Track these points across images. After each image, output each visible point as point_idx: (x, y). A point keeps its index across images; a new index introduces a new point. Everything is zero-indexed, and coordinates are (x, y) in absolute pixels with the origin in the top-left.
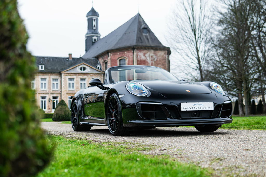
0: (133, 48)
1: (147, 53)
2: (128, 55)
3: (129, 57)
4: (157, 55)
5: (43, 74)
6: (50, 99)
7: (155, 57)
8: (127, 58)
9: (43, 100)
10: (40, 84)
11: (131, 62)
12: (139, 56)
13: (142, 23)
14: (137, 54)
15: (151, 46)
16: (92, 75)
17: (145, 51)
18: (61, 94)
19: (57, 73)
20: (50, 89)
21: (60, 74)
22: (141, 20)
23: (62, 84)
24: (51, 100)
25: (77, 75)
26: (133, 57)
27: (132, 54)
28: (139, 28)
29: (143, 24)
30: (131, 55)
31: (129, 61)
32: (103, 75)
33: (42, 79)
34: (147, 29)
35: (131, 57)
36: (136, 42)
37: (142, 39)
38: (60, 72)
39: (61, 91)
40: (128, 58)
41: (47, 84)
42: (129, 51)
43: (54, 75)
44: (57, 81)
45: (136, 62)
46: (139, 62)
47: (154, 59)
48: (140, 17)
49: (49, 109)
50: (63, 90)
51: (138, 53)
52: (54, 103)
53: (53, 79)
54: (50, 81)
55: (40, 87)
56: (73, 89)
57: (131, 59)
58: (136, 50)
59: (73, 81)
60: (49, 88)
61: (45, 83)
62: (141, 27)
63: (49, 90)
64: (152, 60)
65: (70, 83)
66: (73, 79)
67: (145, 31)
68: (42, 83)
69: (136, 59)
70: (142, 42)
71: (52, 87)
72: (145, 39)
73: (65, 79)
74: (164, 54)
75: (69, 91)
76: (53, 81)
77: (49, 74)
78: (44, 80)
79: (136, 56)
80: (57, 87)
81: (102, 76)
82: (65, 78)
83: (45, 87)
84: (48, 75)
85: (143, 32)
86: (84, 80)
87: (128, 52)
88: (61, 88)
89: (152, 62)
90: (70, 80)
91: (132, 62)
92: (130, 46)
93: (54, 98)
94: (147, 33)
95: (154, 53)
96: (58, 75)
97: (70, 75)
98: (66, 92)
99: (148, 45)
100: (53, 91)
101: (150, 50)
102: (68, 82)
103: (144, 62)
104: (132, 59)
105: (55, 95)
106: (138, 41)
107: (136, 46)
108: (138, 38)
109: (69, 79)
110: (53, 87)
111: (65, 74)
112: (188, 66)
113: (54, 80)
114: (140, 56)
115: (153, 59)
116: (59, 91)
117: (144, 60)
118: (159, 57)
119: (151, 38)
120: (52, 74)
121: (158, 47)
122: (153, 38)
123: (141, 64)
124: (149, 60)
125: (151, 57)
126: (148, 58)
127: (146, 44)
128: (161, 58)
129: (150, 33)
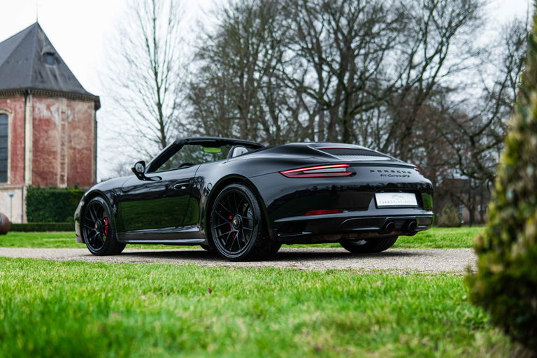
0: (25, 93)
1: (54, 104)
2: (13, 106)
3: (15, 111)
4: (73, 109)
7: (69, 112)
8: (11, 113)
11: (20, 120)
12: (36, 110)
13: (44, 44)
14: (33, 105)
15: (63, 92)
17: (50, 101)
22: (42, 38)
26: (25, 111)
27: (23, 105)
28: (38, 52)
29: (47, 45)
30: (21, 107)
31: (15, 118)
34: (53, 56)
35: (20, 111)
36: (32, 81)
37: (44, 75)
40: (13, 112)
42: (17, 99)
45: (32, 121)
46: (36, 122)
47: (68, 117)
48: (39, 30)
51: (35, 104)
57: (20, 115)
58: (31, 96)
62: (41, 51)
64: (63, 120)
67: (50, 59)
69: (30, 116)
70: (43, 82)
72: (50, 76)
74: (89, 108)
79: (31, 109)
85: (46, 61)
87: (15, 101)
89: (63, 123)
91: (23, 121)
92: (18, 87)
94: (53, 64)
95: (68, 106)
99: (56, 88)
101: (60, 99)
103: (47, 123)
104: (23, 116)
106: (36, 78)
107: (31, 89)
108: (36, 72)
112: (140, 134)
114: (39, 109)
115: (64, 116)
117: (48, 118)
118: (77, 113)
119: (62, 75)
121: (78, 95)
122: (66, 75)
123: (41, 125)
124: (57, 119)
125: (62, 112)
126: (56, 115)
127: (52, 85)
128: (81, 116)
129: (61, 65)
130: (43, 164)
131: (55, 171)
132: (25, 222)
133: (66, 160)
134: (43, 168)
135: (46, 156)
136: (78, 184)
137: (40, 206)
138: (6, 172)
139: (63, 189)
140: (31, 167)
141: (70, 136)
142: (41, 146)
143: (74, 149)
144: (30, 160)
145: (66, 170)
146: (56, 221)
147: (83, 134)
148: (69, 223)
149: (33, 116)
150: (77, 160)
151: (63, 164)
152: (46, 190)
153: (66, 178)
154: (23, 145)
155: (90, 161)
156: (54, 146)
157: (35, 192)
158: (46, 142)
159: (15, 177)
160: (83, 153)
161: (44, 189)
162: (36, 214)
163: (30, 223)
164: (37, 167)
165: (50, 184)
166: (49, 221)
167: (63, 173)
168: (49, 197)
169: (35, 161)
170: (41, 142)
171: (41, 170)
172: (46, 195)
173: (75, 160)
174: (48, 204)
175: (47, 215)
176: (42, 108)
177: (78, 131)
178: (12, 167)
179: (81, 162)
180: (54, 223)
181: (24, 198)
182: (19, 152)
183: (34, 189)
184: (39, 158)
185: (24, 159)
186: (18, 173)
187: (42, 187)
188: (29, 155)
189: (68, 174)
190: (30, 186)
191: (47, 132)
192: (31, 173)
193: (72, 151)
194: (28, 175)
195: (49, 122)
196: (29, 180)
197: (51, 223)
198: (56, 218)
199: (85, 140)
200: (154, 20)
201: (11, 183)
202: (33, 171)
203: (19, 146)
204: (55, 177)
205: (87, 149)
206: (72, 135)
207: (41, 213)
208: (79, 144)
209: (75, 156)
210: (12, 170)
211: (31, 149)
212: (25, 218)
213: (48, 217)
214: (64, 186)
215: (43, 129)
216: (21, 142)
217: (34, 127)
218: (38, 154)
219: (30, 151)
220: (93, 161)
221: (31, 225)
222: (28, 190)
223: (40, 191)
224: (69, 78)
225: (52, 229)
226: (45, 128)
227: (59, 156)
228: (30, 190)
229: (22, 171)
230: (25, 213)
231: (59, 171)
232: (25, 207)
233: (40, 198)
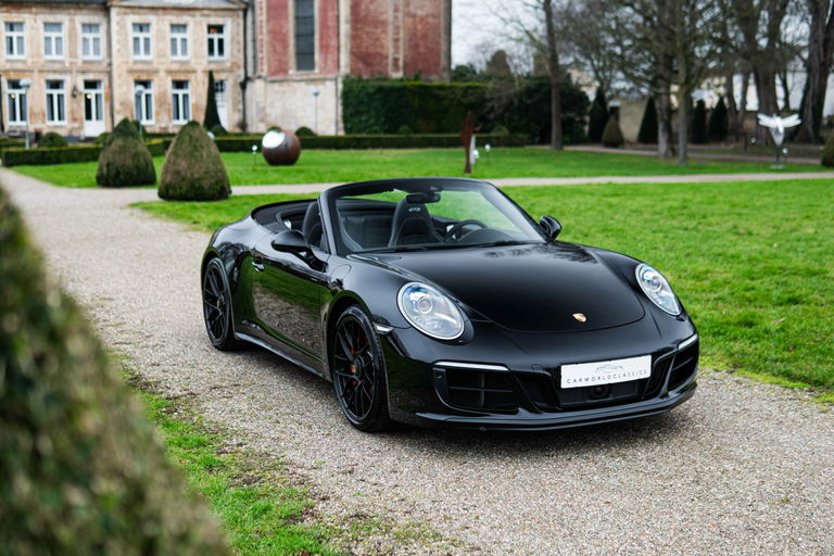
5: (51, 8)
6: (75, 89)
9: (55, 92)
10: (42, 42)
16: (206, 12)
18: (110, 74)
19: (95, 6)
20: (77, 57)
21: (106, 9)
23: (114, 43)
24: (81, 93)
25: (161, 12)
32: (241, 13)
33: (47, 25)
38: (104, 4)
39: (110, 64)
41: (63, 40)
43: (85, 11)
44: (97, 31)
49: (75, 120)
50: (116, 61)
52: (88, 102)
53: (84, 26)
54: (72, 30)
55: (43, 50)
56: (148, 58)
59: (148, 31)
60: (73, 54)
61: (59, 39)
63: (74, 60)
65: (136, 40)
66: (148, 25)
68: (48, 39)
71: (80, 52)
73: (122, 26)
75: (135, 62)
76: (84, 31)
77: (68, 8)
78: (55, 28)
80: (97, 52)
81: (238, 16)
82: (121, 23)
83: (59, 51)
84: (66, 12)
86: (182, 29)
88: (110, 55)
90: (138, 29)
93: (90, 85)
96: (101, 13)
97: (139, 14)
98: (125, 67)
100: (85, 62)
102: (132, 34)
105: (91, 77)
109: (134, 25)
110: (86, 51)
111: (123, 10)
113: (88, 29)
116: (105, 64)
120: (81, 9)
130: (366, 41)
131: (384, 52)
132: (342, 133)
133: (401, 35)
134: (367, 48)
135: (372, 29)
136: (420, 72)
137: (363, 108)
138: (312, 54)
139: (396, 80)
140: (349, 47)
142: (363, 14)
143: (414, 16)
144: (346, 35)
145: (401, 50)
146: (386, 132)
148: (403, 136)
151: (396, 40)
152: (370, 83)
153: (401, 63)
154: (336, 12)
156: (383, 13)
157: (354, 85)
158: (371, 7)
159: (325, 63)
160: (427, 23)
161: (367, 81)
162: (356, 120)
163: (351, 136)
164: (357, 47)
165: (379, 72)
166: (375, 132)
167: (396, 56)
168: (375, 94)
169: (355, 37)
170: (363, 7)
171: (364, 50)
172: (370, 90)
173: (415, 34)
174: (372, 106)
175: (372, 121)
178: (322, 46)
179: (424, 36)
180: (382, 135)
181: (339, 95)
182: (331, 23)
183: (352, 81)
184: (361, 33)
185: (338, 35)
186: (330, 56)
187: (365, 77)
188: (345, 28)
189: (405, 56)
190: (347, 77)
192: (349, 56)
193: (410, 20)
194: (345, 59)
196: (346, 67)
197: (376, 135)
198: (385, 127)
199: (430, 2)
201: (321, 73)
202: (354, 52)
203: (330, 14)
204: (385, 61)
205: (434, 16)
207: (364, 118)
208: (421, 8)
209: (415, 28)
210: (321, 51)
211: (349, 18)
212: (341, 125)
213: (373, 125)
214: (399, 75)
216: (333, 9)
218: (359, 26)
219: (347, 22)
220: (443, 35)
222: (344, 83)
223: (361, 85)
227: (390, 28)
228: (347, 82)
229: (336, 52)
230: (340, 119)
231: (390, 51)
232: (340, 108)
233: (362, 95)
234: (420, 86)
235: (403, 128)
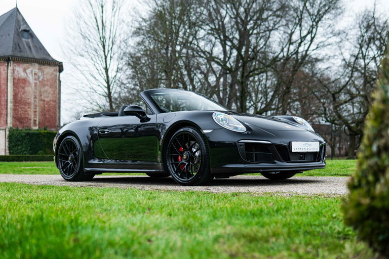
0: (8, 60)
1: (29, 68)
4: (43, 72)
7: (40, 74)
11: (4, 80)
12: (16, 72)
13: (22, 23)
14: (13, 68)
15: (35, 58)
17: (25, 65)
22: (20, 19)
26: (8, 73)
27: (6, 69)
28: (17, 29)
29: (23, 24)
30: (4, 70)
34: (28, 32)
36: (12, 51)
37: (21, 46)
45: (12, 81)
46: (16, 81)
47: (39, 78)
48: (18, 13)
51: (15, 67)
58: (12, 62)
62: (19, 29)
64: (35, 79)
67: (26, 34)
69: (11, 76)
70: (20, 51)
72: (26, 47)
74: (54, 71)
79: (12, 72)
85: (23, 36)
89: (35, 81)
91: (6, 81)
92: (2, 55)
94: (28, 38)
95: (39, 69)
99: (30, 56)
101: (33, 64)
103: (24, 81)
104: (6, 75)
106: (16, 48)
107: (12, 56)
108: (15, 44)
112: (92, 90)
114: (18, 71)
115: (37, 77)
117: (24, 78)
118: (46, 74)
119: (35, 47)
121: (46, 61)
122: (38, 47)
123: (19, 83)
124: (31, 79)
125: (35, 74)
126: (30, 76)
127: (28, 54)
128: (49, 77)
129: (34, 39)
130: (20, 112)
131: (29, 117)
132: (8, 154)
133: (38, 109)
134: (21, 115)
135: (23, 106)
136: (47, 126)
137: (19, 143)
139: (35, 130)
140: (12, 114)
141: (40, 91)
142: (19, 99)
143: (44, 101)
144: (11, 109)
145: (38, 117)
146: (30, 154)
147: (50, 90)
148: (40, 155)
149: (14, 76)
150: (46, 109)
151: (35, 112)
152: (23, 131)
153: (37, 122)
154: (6, 98)
155: (56, 110)
156: (28, 99)
157: (15, 132)
158: (23, 96)
160: (50, 104)
161: (21, 130)
162: (15, 149)
163: (11, 155)
164: (16, 114)
165: (26, 126)
166: (26, 154)
167: (35, 119)
168: (25, 136)
169: (15, 109)
170: (19, 96)
171: (19, 116)
172: (23, 134)
173: (44, 109)
174: (24, 142)
175: (24, 149)
176: (20, 70)
177: (46, 88)
179: (49, 110)
180: (29, 155)
181: (7, 137)
182: (3, 103)
183: (14, 130)
184: (18, 108)
185: (7, 108)
186: (2, 118)
187: (20, 128)
188: (10, 105)
189: (39, 119)
190: (11, 128)
191: (23, 88)
192: (12, 118)
193: (42, 102)
194: (10, 120)
195: (25, 81)
196: (10, 123)
197: (27, 155)
198: (31, 152)
199: (52, 94)
200: (102, 7)
202: (13, 117)
203: (3, 98)
204: (29, 121)
205: (53, 101)
206: (42, 90)
207: (19, 148)
208: (47, 97)
209: (44, 106)
211: (12, 101)
212: (8, 151)
213: (24, 151)
214: (37, 128)
215: (21, 86)
216: (5, 96)
217: (14, 84)
218: (17, 104)
219: (11, 102)
221: (12, 157)
222: (9, 131)
223: (18, 132)
224: (40, 49)
225: (27, 159)
226: (22, 85)
227: (32, 106)
228: (11, 130)
229: (6, 116)
230: (7, 148)
231: (32, 117)
232: (7, 143)
233: (19, 136)
234: (48, 133)
235: (40, 152)
